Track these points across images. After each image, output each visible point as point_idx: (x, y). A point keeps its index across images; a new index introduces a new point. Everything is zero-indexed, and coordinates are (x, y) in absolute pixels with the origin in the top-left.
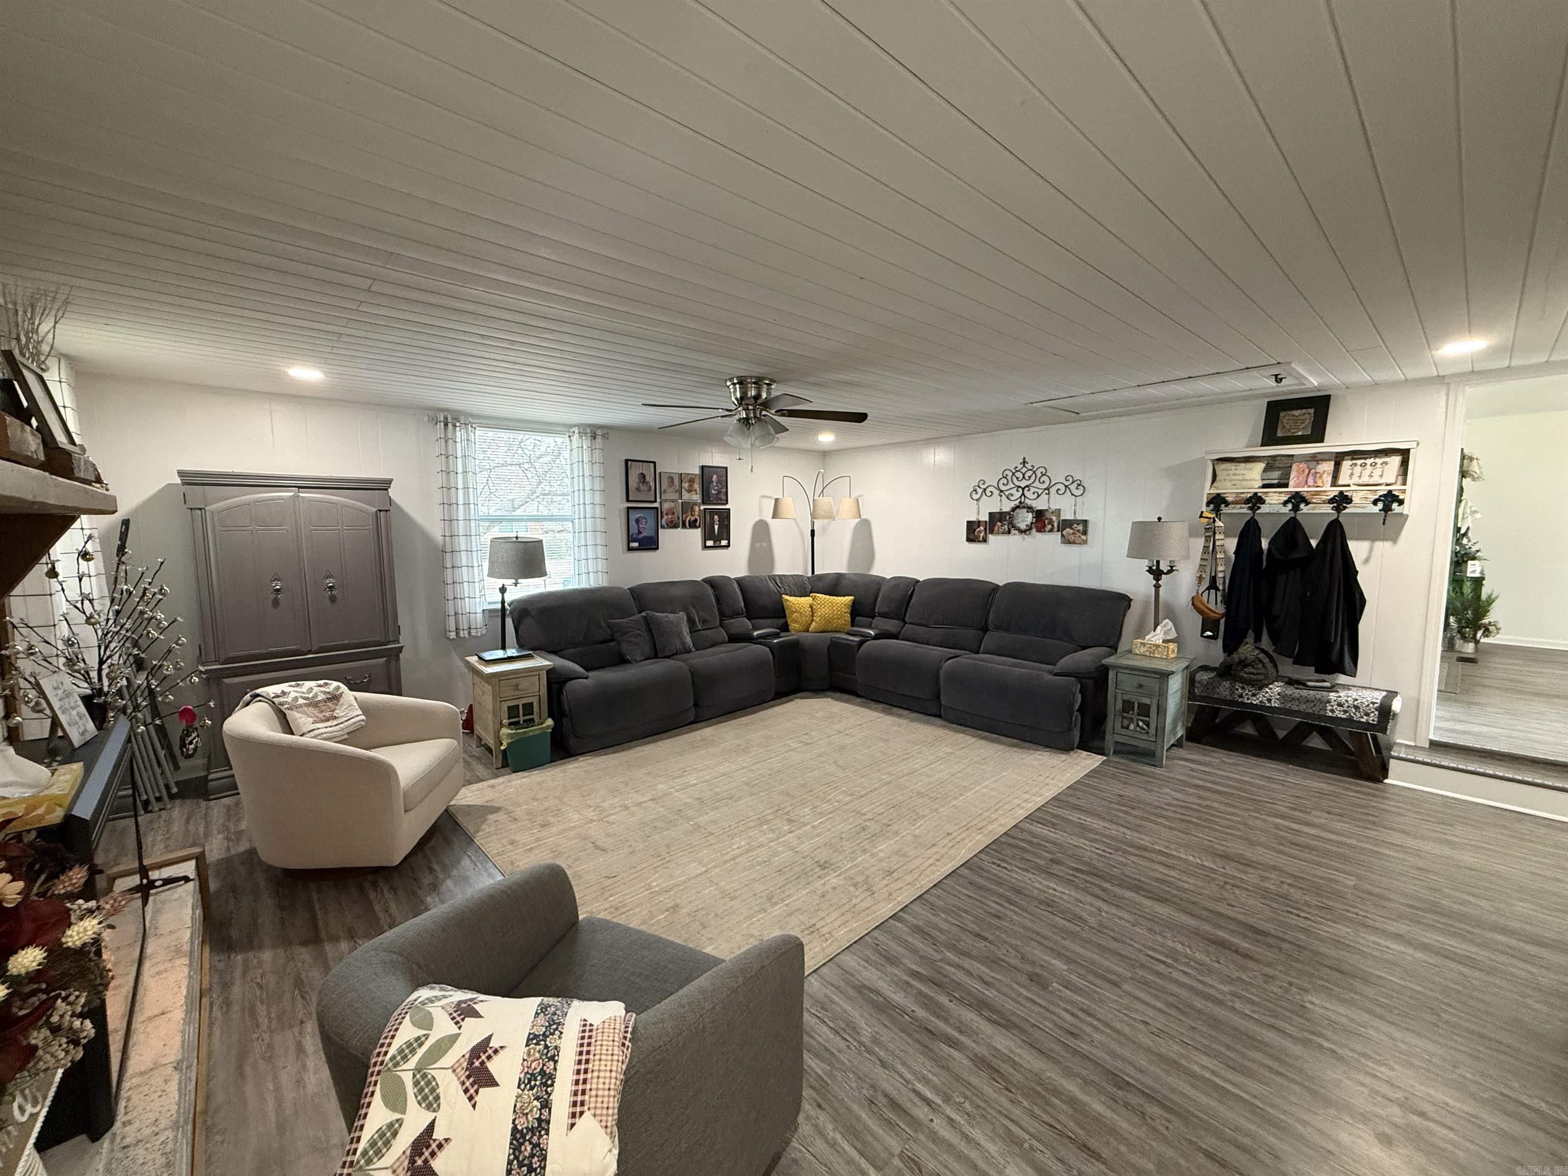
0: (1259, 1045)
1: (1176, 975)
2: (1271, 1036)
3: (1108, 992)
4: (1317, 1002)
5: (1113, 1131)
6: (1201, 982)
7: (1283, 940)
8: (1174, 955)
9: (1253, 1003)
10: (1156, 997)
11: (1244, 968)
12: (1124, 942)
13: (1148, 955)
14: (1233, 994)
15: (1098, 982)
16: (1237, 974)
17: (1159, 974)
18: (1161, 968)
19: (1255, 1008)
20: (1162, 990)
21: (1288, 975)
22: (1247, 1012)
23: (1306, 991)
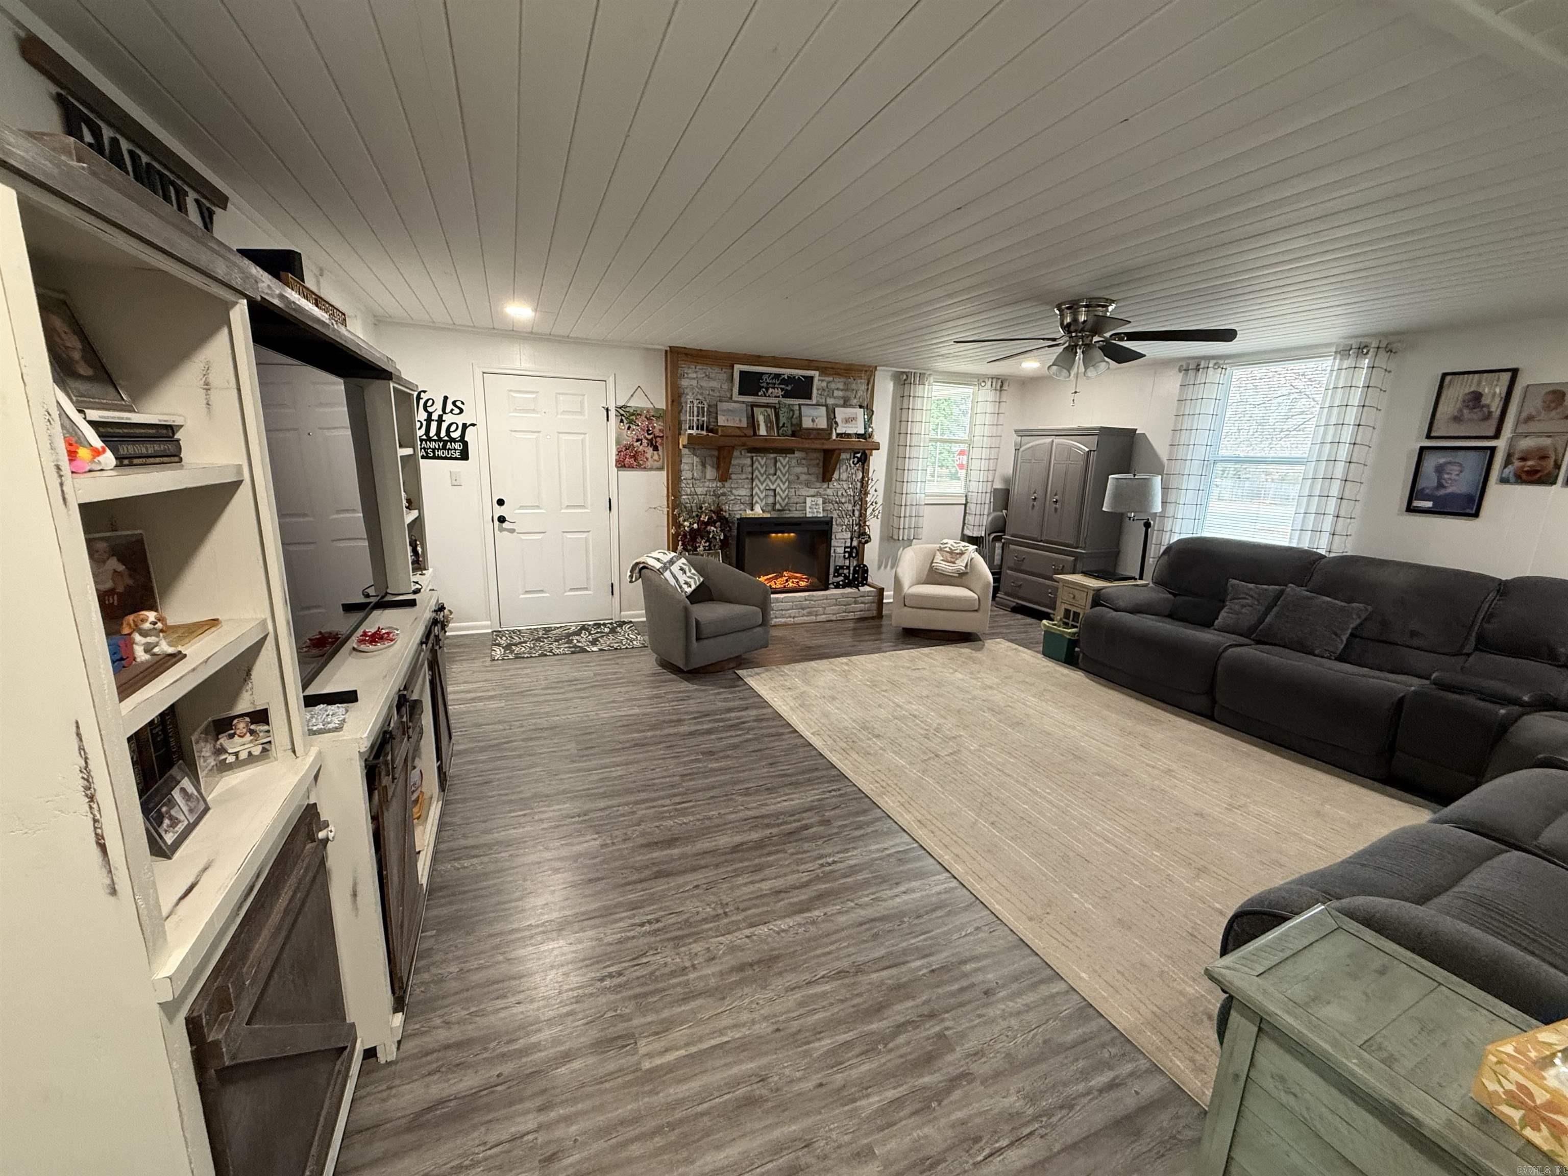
0: (604, 796)
1: (668, 802)
2: (602, 804)
3: (681, 770)
4: (593, 843)
5: (624, 734)
6: (654, 807)
7: (641, 881)
8: (683, 813)
9: (623, 815)
10: (661, 784)
11: (643, 834)
12: (708, 799)
13: (690, 801)
14: (633, 813)
15: (690, 771)
16: (643, 827)
17: (675, 795)
18: (678, 799)
19: (619, 813)
20: (663, 789)
21: (618, 850)
22: (620, 808)
23: (604, 846)
